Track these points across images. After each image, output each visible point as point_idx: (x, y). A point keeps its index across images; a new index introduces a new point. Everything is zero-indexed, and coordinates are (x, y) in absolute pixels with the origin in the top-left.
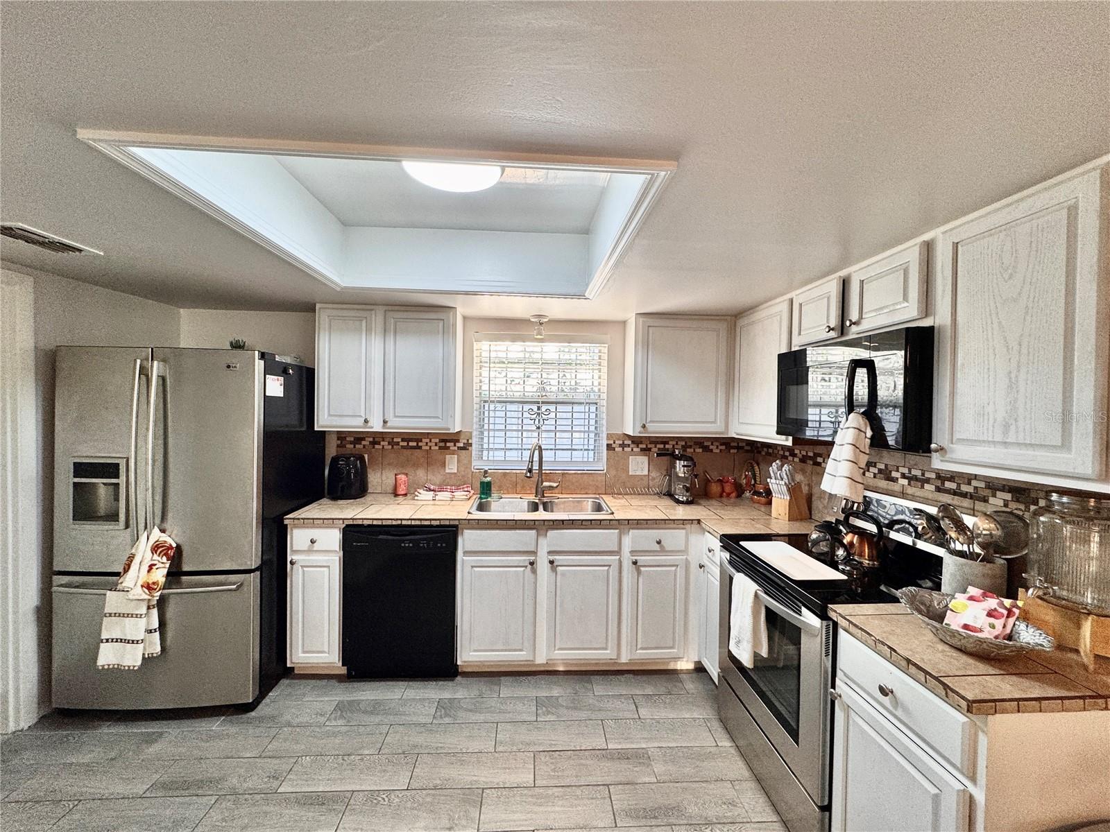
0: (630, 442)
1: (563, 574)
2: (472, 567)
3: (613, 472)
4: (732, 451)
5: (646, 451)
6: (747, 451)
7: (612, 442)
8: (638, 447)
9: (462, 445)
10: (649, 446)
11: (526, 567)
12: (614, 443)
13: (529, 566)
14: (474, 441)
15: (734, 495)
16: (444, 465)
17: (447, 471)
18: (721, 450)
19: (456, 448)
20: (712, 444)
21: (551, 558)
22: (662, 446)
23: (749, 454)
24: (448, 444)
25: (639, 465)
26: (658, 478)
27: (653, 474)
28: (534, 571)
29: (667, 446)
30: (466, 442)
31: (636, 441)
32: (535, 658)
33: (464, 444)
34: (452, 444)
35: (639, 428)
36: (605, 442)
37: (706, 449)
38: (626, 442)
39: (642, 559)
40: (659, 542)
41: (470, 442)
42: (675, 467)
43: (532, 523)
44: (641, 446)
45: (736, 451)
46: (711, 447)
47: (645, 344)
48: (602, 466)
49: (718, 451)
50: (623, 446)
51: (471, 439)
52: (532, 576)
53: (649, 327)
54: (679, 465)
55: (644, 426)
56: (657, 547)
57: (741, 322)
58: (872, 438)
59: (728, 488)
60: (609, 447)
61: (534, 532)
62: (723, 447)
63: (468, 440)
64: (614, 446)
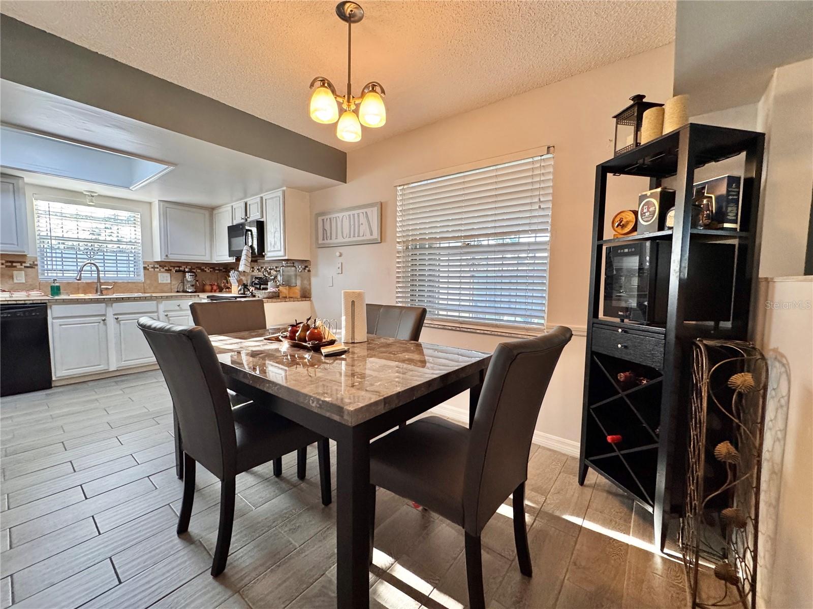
0: (158, 266)
1: (124, 324)
2: (60, 325)
3: (148, 282)
4: (216, 271)
5: (169, 270)
6: (224, 272)
7: (146, 266)
8: (163, 268)
9: (28, 265)
10: (170, 268)
11: (100, 322)
12: (148, 266)
13: (102, 322)
14: (39, 263)
15: (218, 290)
16: (12, 277)
17: (15, 281)
18: (211, 271)
19: (23, 267)
20: (206, 268)
21: (116, 317)
22: (178, 268)
23: (224, 273)
24: (14, 264)
25: (164, 278)
26: (176, 284)
27: (173, 282)
28: (105, 324)
29: (181, 269)
30: (32, 263)
31: (162, 264)
32: (109, 367)
33: (30, 264)
34: (19, 264)
35: (164, 257)
36: (142, 266)
37: (203, 270)
38: (155, 266)
39: (170, 314)
40: (179, 306)
41: (36, 263)
42: (185, 277)
43: (103, 300)
44: (165, 268)
45: (218, 271)
46: (205, 269)
47: (164, 215)
48: (142, 278)
49: (209, 271)
50: (154, 268)
51: (37, 261)
52: (104, 327)
53: (167, 207)
54: (188, 276)
55: (167, 256)
56: (178, 308)
57: (215, 212)
58: (252, 253)
59: (215, 288)
60: (145, 268)
61: (104, 304)
62: (212, 270)
63: (34, 262)
64: (148, 268)
